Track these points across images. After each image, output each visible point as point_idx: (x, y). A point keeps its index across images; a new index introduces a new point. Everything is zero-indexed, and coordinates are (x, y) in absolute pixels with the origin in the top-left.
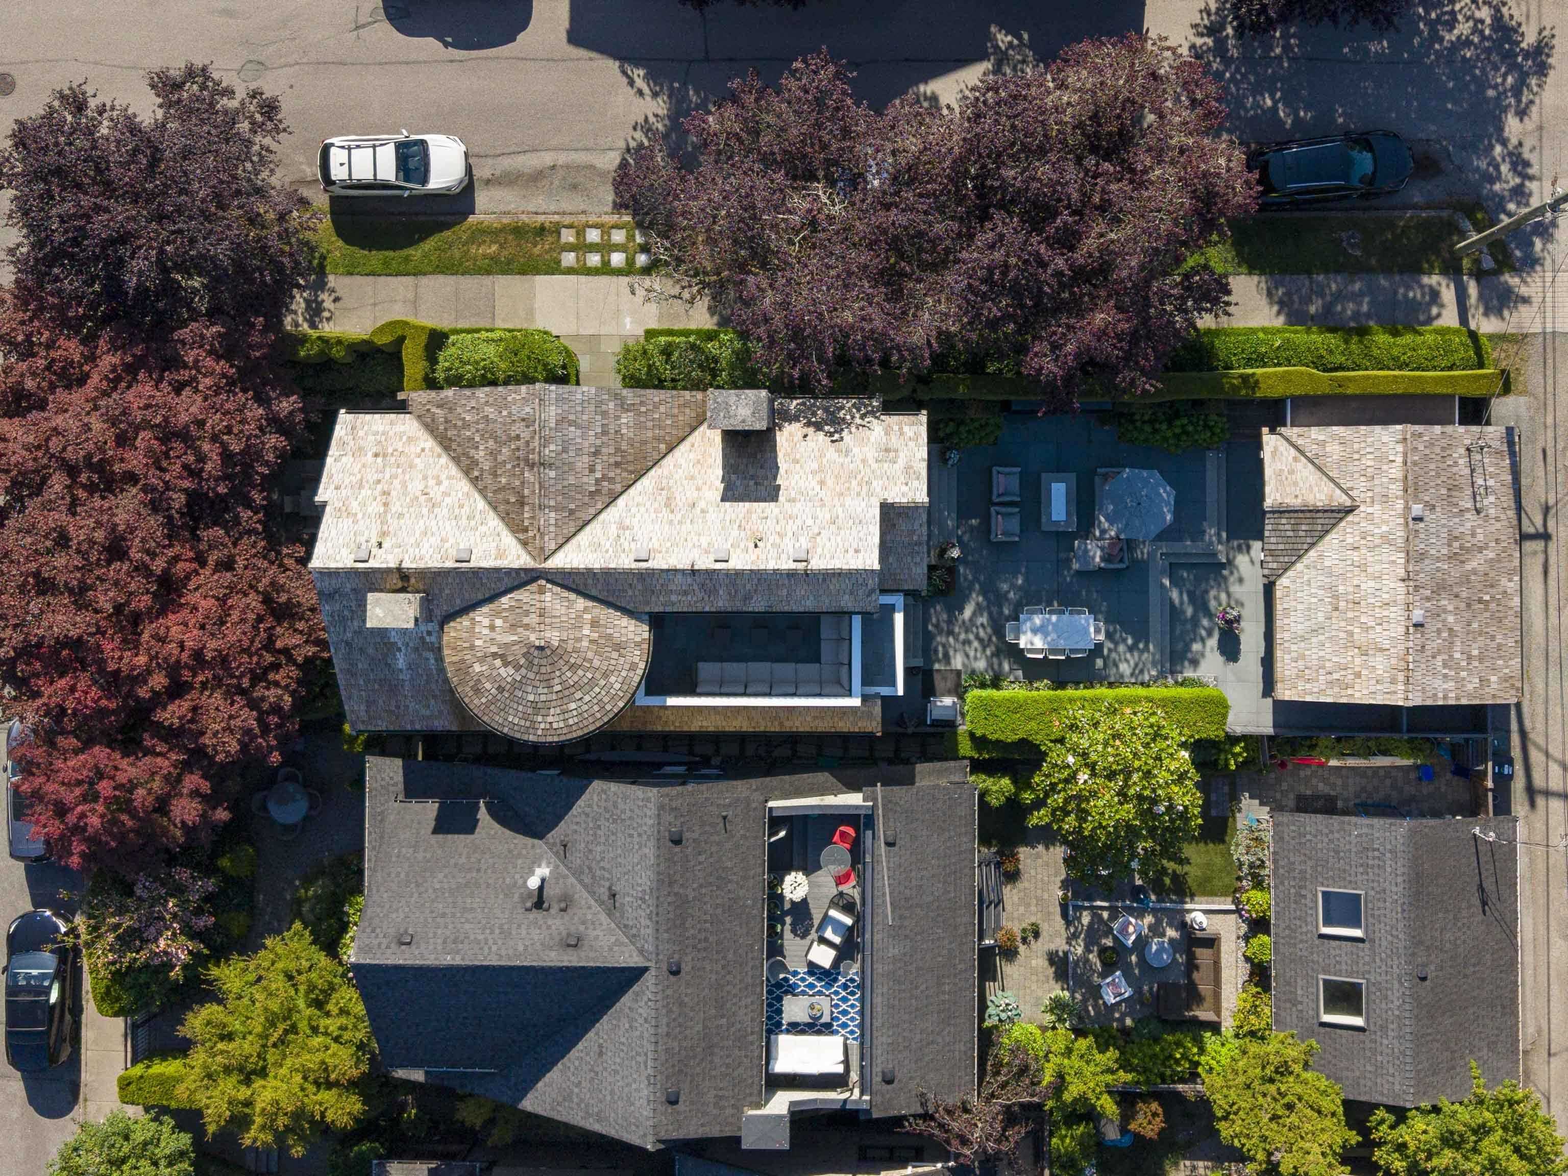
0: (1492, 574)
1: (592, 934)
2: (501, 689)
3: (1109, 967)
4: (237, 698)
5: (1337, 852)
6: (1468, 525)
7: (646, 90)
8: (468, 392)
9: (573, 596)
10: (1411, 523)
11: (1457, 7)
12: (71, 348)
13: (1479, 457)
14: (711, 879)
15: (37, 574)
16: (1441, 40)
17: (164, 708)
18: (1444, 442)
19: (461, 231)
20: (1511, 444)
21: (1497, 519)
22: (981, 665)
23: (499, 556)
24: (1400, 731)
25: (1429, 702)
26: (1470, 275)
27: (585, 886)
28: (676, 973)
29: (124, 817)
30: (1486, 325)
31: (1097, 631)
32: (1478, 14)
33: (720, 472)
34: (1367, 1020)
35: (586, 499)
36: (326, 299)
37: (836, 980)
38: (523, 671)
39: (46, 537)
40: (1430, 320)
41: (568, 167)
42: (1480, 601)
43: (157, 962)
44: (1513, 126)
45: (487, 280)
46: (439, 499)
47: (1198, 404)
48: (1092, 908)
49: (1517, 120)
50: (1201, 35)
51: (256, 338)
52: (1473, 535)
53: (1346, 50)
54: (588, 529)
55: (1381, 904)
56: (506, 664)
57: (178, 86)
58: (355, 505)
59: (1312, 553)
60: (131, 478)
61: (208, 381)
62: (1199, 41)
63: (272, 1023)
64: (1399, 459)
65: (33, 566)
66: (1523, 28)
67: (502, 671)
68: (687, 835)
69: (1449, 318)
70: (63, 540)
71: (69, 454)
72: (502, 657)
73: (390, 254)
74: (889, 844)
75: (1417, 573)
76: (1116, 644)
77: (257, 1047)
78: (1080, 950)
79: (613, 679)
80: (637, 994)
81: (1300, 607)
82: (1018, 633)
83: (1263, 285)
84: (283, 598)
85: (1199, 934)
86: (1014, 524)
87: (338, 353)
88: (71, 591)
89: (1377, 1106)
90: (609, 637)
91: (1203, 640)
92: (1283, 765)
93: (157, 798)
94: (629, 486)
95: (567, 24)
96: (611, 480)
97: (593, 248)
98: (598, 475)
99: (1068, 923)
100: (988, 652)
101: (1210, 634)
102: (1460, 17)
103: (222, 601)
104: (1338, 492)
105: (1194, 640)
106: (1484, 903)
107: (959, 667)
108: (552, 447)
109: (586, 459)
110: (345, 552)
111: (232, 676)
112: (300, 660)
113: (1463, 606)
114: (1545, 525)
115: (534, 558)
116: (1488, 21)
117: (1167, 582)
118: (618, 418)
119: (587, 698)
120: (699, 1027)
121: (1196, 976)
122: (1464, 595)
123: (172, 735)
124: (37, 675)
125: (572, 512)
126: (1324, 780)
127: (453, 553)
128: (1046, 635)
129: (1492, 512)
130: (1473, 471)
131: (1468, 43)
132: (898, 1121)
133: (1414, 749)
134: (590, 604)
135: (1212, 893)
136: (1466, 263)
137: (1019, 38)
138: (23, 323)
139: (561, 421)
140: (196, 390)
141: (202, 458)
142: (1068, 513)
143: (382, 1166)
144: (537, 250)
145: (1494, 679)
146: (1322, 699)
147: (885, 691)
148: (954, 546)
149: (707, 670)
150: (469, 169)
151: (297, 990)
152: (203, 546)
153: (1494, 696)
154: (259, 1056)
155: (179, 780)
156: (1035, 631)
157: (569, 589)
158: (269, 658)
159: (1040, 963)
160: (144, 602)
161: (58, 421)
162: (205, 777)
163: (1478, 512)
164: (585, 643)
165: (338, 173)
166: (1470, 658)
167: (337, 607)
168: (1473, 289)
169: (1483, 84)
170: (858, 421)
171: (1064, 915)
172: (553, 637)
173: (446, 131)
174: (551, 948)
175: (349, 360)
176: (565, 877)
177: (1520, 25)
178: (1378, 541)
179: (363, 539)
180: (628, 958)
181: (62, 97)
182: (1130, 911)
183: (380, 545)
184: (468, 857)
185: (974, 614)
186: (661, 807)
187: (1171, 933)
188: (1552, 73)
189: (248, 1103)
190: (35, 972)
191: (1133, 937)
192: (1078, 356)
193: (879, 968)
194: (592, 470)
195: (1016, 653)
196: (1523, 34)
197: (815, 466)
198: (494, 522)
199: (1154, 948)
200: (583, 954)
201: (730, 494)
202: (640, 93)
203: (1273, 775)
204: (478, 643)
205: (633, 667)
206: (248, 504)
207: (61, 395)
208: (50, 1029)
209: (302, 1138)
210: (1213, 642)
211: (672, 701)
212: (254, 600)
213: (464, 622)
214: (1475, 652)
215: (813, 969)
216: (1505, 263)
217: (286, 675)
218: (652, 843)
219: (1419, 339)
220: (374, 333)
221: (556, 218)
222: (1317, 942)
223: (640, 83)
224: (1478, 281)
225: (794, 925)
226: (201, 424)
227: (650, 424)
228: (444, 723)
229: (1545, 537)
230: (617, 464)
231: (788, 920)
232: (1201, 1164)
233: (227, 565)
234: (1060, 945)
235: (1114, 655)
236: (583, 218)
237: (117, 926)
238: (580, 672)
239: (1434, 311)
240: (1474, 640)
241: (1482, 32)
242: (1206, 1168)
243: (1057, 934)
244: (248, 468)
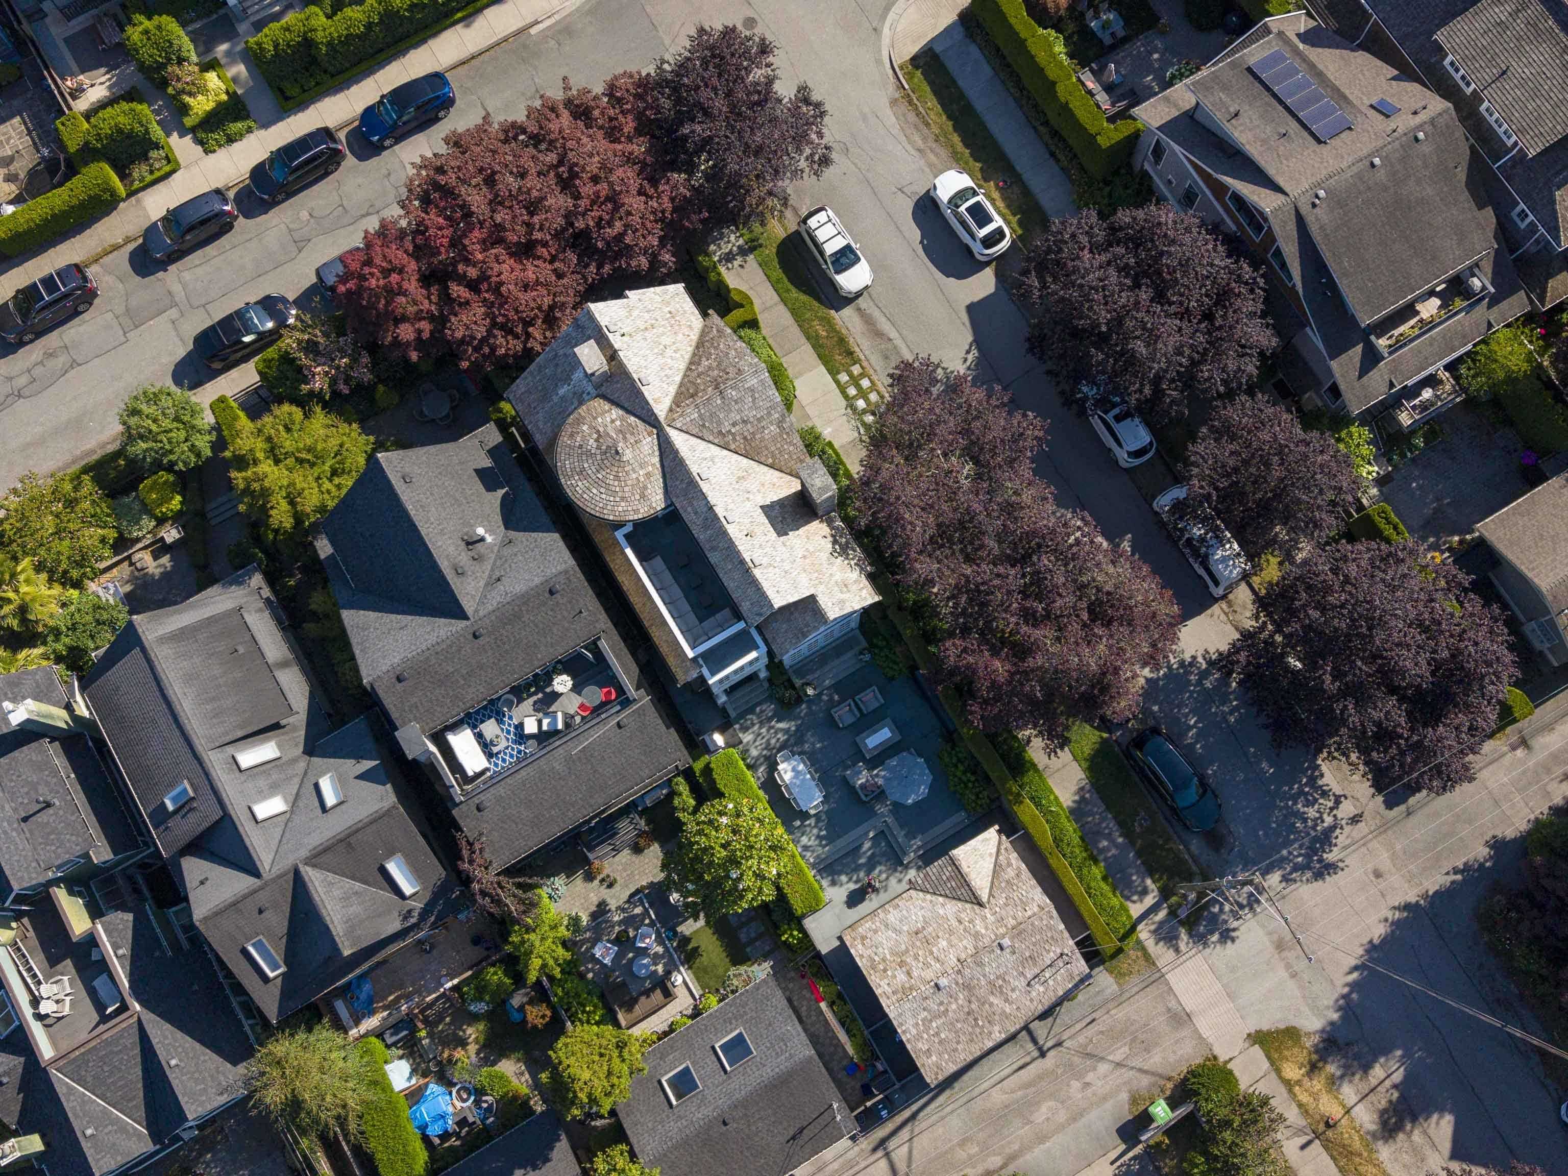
0: (997, 1017)
1: (470, 580)
2: (581, 447)
3: (617, 941)
4: (488, 320)
5: (770, 1025)
6: (1017, 983)
7: (968, 363)
8: (735, 338)
9: (657, 453)
10: (996, 944)
11: (1321, 801)
12: (629, 125)
13: (1061, 965)
14: (541, 626)
15: (494, 173)
16: (1295, 803)
17: (458, 285)
18: (1056, 936)
19: (823, 311)
20: (1082, 981)
21: (1031, 1000)
22: (754, 753)
23: (655, 401)
24: (868, 1027)
25: (895, 1023)
26: (1169, 907)
27: (494, 564)
28: (475, 636)
29: (383, 302)
30: (1144, 933)
31: (816, 807)
32: (1325, 816)
33: (775, 499)
34: (677, 1106)
35: (715, 431)
36: (739, 261)
37: (520, 744)
38: (598, 452)
39: (517, 167)
40: (1128, 898)
41: (895, 347)
42: (976, 1020)
43: (306, 372)
44: (1274, 879)
45: (803, 340)
46: (667, 355)
47: (987, 779)
48: (646, 910)
49: (1279, 879)
50: (1205, 659)
51: (694, 217)
52: (1013, 990)
53: (1252, 750)
54: (699, 441)
55: (755, 1069)
56: (597, 440)
57: (807, 101)
58: (635, 313)
59: (941, 899)
60: (577, 197)
61: (655, 205)
62: (1200, 659)
63: (309, 450)
64: (1029, 913)
65: (497, 168)
66: (1335, 849)
67: (592, 441)
68: (558, 596)
69: (1136, 910)
70: (523, 175)
71: (570, 155)
72: (600, 436)
73: (785, 280)
74: (619, 725)
75: (969, 967)
76: (816, 826)
77: (291, 449)
78: (616, 918)
79: (623, 504)
80: (450, 624)
81: (904, 912)
82: (786, 759)
83: (1084, 782)
84: (558, 315)
85: (669, 985)
86: (849, 720)
87: (713, 276)
88: (497, 196)
89: (628, 1143)
90: (645, 488)
91: (850, 879)
92: (803, 977)
93: (403, 315)
94: (736, 453)
95: (976, 300)
96: (734, 439)
97: (858, 387)
98: (733, 430)
99: (628, 901)
100: (765, 752)
101: (856, 882)
102: (1316, 807)
103: (537, 282)
104: (987, 891)
105: (847, 874)
106: (793, 1138)
107: (745, 741)
108: (734, 393)
109: (738, 417)
110: (607, 319)
111: (499, 310)
112: (529, 345)
113: (966, 1010)
114: (1049, 1049)
115: (666, 418)
116: (1325, 825)
117: (871, 835)
118: (771, 423)
119: (604, 496)
120: (451, 670)
121: (643, 999)
122: (973, 1006)
123: (446, 299)
124: (437, 207)
125: (704, 426)
126: (809, 1009)
127: (642, 376)
128: (796, 777)
129: (1034, 994)
130: (1050, 966)
131: (1305, 820)
132: (459, 829)
133: (863, 1046)
134: (658, 466)
135: (698, 979)
136: (1174, 899)
137: (1133, 554)
138: (628, 91)
139: (752, 390)
140: (646, 203)
141: (610, 224)
142: (875, 748)
143: (255, 570)
144: (838, 358)
145: (934, 1058)
146: (857, 959)
147: (705, 672)
148: (815, 689)
149: (658, 562)
150: (859, 294)
151: (336, 455)
152: (561, 256)
153: (923, 1065)
154: (286, 453)
155: (420, 320)
156: (794, 769)
157: (660, 449)
158: (519, 330)
159: (594, 899)
160: (512, 238)
161: (585, 140)
162: (432, 332)
163: (1029, 984)
164: (634, 476)
165: (813, 222)
166: (937, 1034)
167: (574, 335)
168: (1162, 914)
169: (1287, 843)
170: (852, 563)
171: (632, 896)
172: (628, 455)
173: (874, 269)
174: (449, 560)
175: (711, 286)
176: (492, 552)
177: (1336, 845)
178: (972, 932)
179: (620, 324)
180: (469, 606)
181: (763, 40)
182: (658, 935)
183: (623, 335)
184: (472, 494)
185: (782, 730)
186: (566, 572)
187: (660, 969)
188: (1320, 882)
189: (256, 462)
190: (256, 321)
191: (644, 945)
192: (968, 666)
193: (542, 762)
194: (734, 424)
195: (773, 767)
196: (1331, 851)
197: (811, 549)
198: (673, 390)
199: (645, 961)
200: (456, 579)
201: (767, 509)
202: (965, 360)
203: (793, 974)
204: (600, 420)
205: (636, 511)
206: (600, 267)
207: (600, 134)
208: (229, 347)
209: (251, 506)
210: (852, 886)
211: (629, 552)
212: (547, 301)
213: (607, 406)
214: (943, 1036)
215: (520, 727)
216: (1190, 923)
217: (516, 345)
218: (542, 579)
219: (1110, 895)
220: (735, 289)
221: (863, 358)
222: (708, 1048)
223: (970, 357)
224: (1169, 914)
225: (539, 700)
226: (629, 213)
227: (779, 445)
228: (540, 440)
229: (1043, 1054)
230: (745, 438)
231: (540, 695)
232: (527, 1076)
233: (560, 276)
234: (613, 904)
235: (808, 829)
236: (871, 372)
237: (316, 336)
238: (616, 483)
239: (1135, 898)
240: (950, 1030)
241: (1317, 825)
242: (527, 1081)
243: (618, 899)
244: (618, 255)
